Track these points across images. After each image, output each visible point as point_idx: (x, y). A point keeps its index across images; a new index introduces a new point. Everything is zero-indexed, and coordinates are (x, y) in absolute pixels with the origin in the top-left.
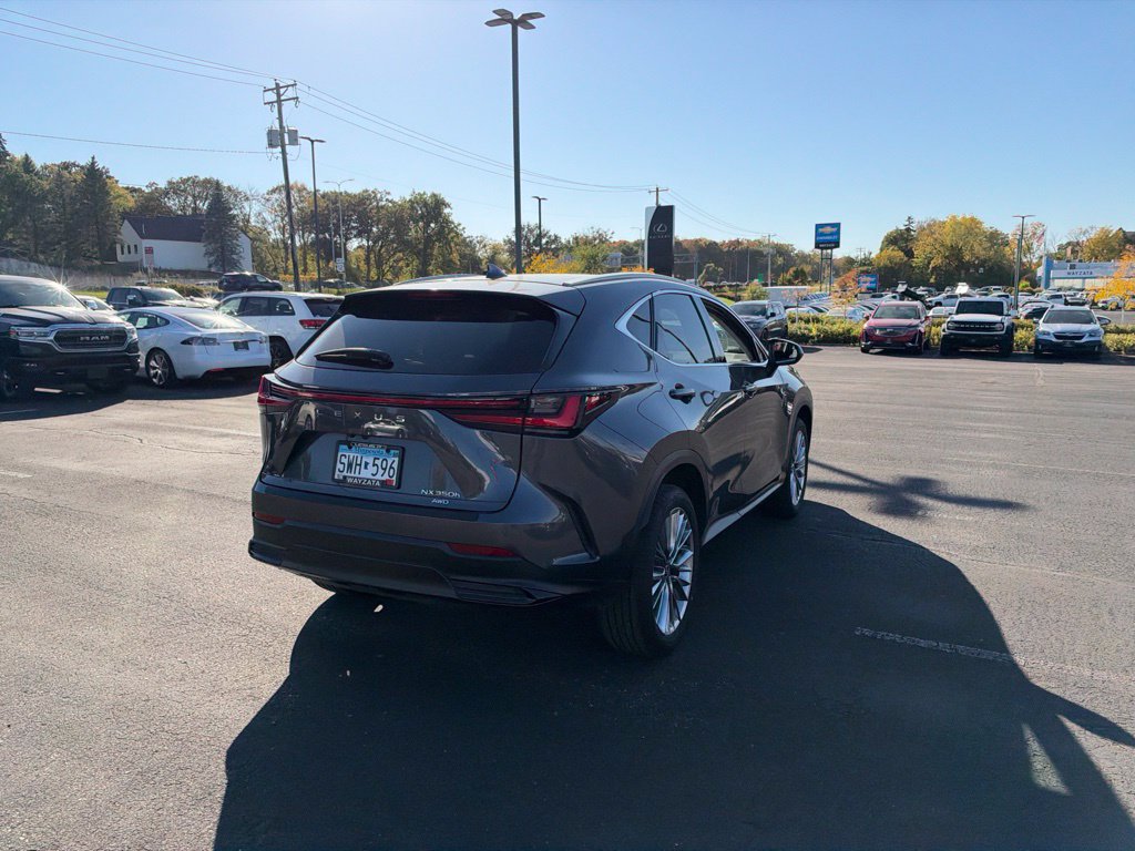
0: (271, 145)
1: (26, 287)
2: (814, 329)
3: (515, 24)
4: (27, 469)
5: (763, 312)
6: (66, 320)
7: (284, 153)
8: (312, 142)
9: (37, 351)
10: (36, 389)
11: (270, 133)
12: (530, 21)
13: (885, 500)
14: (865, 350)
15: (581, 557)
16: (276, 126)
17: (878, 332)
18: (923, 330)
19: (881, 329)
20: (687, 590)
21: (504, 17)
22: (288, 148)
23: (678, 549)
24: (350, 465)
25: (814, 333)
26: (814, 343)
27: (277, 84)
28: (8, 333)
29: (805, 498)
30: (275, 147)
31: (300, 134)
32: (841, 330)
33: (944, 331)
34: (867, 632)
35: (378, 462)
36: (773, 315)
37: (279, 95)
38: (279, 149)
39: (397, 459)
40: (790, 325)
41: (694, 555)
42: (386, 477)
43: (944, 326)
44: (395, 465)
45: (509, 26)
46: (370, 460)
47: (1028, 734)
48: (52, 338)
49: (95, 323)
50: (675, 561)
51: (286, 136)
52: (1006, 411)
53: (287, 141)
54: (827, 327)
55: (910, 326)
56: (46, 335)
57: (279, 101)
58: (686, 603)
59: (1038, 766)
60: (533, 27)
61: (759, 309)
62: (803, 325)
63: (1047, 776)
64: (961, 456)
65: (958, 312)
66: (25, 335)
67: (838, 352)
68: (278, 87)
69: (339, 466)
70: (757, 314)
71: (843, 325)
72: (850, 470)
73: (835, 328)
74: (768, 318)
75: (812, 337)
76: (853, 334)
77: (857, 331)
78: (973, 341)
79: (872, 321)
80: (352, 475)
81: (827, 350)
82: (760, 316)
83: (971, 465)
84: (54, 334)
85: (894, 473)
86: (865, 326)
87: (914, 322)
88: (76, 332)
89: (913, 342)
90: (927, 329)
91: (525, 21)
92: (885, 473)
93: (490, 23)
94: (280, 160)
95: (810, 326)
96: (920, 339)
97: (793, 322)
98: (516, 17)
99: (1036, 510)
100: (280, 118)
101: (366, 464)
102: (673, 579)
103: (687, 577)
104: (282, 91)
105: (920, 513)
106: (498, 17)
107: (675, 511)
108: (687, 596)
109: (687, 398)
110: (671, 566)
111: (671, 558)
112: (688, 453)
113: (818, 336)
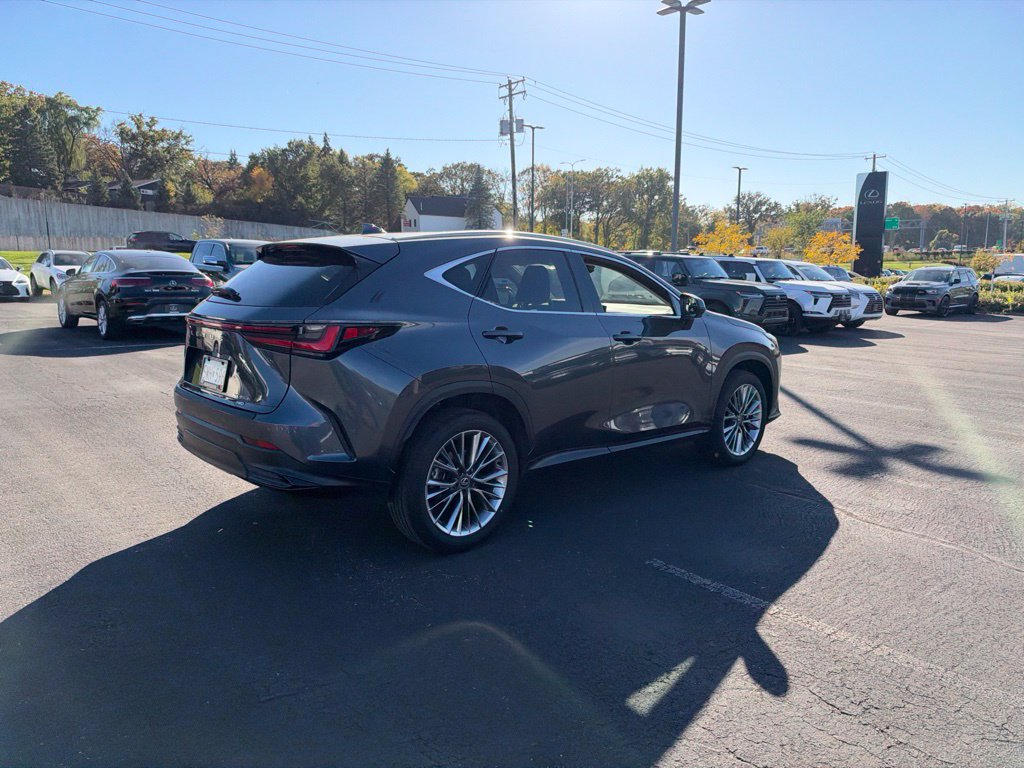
0: (502, 133)
2: (1010, 298)
3: (683, 10)
5: (947, 278)
7: (512, 139)
8: (533, 128)
11: (502, 122)
12: (699, 7)
13: (857, 461)
16: (507, 118)
20: (497, 505)
21: (674, 6)
22: (516, 135)
23: (482, 466)
25: (1011, 301)
26: (1009, 313)
27: (510, 81)
30: (505, 134)
31: (526, 123)
34: (658, 563)
35: (218, 372)
36: (957, 281)
37: (510, 90)
38: (509, 136)
39: (226, 370)
41: (509, 474)
42: (219, 383)
45: (678, 13)
50: (479, 476)
51: (515, 125)
53: (515, 130)
57: (511, 95)
58: (493, 514)
59: (650, 689)
60: (702, 12)
61: (945, 275)
62: (999, 293)
63: (644, 700)
68: (510, 83)
70: (939, 281)
74: (951, 284)
75: (1007, 306)
81: (1017, 321)
82: (943, 283)
91: (692, 7)
93: (662, 13)
94: (509, 146)
95: (1007, 294)
97: (989, 290)
98: (684, 4)
100: (511, 110)
101: (214, 372)
102: (473, 492)
103: (501, 492)
104: (513, 86)
106: (668, 7)
107: (477, 433)
108: (496, 508)
109: (510, 339)
110: (472, 481)
111: (470, 473)
112: (489, 384)
113: (1014, 306)
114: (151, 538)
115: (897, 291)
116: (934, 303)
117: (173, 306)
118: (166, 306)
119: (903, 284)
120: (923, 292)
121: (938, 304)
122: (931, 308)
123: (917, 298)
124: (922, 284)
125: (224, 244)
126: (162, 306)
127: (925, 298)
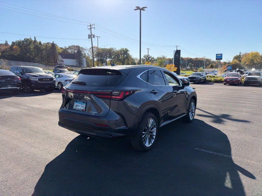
0: (89, 38)
1: (33, 69)
2: (213, 79)
3: (141, 10)
4: (28, 107)
5: (200, 75)
6: (40, 76)
7: (92, 40)
8: (98, 37)
9: (35, 82)
10: (34, 90)
11: (89, 35)
12: (144, 9)
13: (215, 119)
14: (225, 84)
15: (123, 127)
17: (228, 80)
18: (239, 80)
19: (229, 79)
20: (154, 137)
21: (138, 8)
22: (93, 39)
23: (151, 127)
24: (76, 106)
25: (213, 80)
26: (213, 82)
27: (90, 25)
28: (29, 78)
29: (194, 118)
31: (95, 36)
32: (219, 79)
33: (245, 80)
34: (198, 149)
35: (82, 105)
36: (202, 75)
37: (91, 27)
38: (91, 39)
39: (85, 105)
40: (207, 78)
41: (156, 129)
42: (83, 109)
43: (245, 78)
44: (85, 106)
45: (139, 10)
46: (80, 105)
47: (228, 174)
48: (37, 79)
49: (47, 76)
50: (151, 130)
51: (92, 36)
52: (256, 99)
54: (216, 79)
55: (236, 78)
56: (36, 79)
57: (91, 28)
58: (154, 140)
59: (227, 182)
60: (145, 10)
61: (199, 74)
62: (210, 78)
63: (228, 184)
64: (239, 110)
65: (248, 75)
66: (32, 79)
67: (218, 85)
68: (91, 25)
69: (74, 106)
71: (220, 78)
72: (209, 112)
73: (218, 79)
74: (201, 76)
75: (212, 81)
76: (222, 80)
77: (223, 80)
78: (252, 82)
79: (227, 77)
80: (77, 108)
81: (215, 84)
82: (199, 76)
83: (240, 112)
84: (38, 79)
85: (220, 113)
86: (225, 78)
87: (237, 77)
88: (42, 78)
89: (237, 83)
90: (241, 79)
91: (143, 9)
92: (217, 113)
93: (135, 10)
94: (91, 41)
95: (212, 78)
96: (239, 82)
97: (208, 77)
98: (141, 8)
99: (253, 123)
100: (91, 32)
101: (79, 106)
102: (150, 134)
103: (155, 134)
104: (91, 26)
105: (222, 122)
106: (137, 8)
107: (151, 118)
108: (154, 138)
109: (155, 93)
110: (150, 131)
111: (149, 129)
112: (154, 105)
113: (214, 81)
114: (58, 156)
115: (189, 78)
116: (198, 80)
117: (9, 86)
118: (7, 85)
119: (190, 76)
120: (195, 78)
121: (199, 81)
122: (197, 82)
123: (194, 79)
124: (195, 76)
125: (21, 67)
126: (6, 85)
127: (196, 79)
